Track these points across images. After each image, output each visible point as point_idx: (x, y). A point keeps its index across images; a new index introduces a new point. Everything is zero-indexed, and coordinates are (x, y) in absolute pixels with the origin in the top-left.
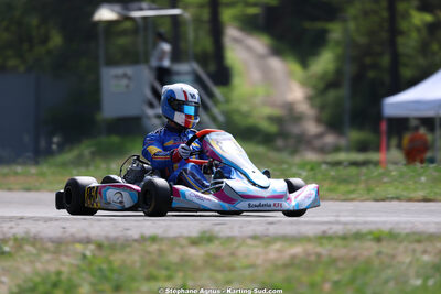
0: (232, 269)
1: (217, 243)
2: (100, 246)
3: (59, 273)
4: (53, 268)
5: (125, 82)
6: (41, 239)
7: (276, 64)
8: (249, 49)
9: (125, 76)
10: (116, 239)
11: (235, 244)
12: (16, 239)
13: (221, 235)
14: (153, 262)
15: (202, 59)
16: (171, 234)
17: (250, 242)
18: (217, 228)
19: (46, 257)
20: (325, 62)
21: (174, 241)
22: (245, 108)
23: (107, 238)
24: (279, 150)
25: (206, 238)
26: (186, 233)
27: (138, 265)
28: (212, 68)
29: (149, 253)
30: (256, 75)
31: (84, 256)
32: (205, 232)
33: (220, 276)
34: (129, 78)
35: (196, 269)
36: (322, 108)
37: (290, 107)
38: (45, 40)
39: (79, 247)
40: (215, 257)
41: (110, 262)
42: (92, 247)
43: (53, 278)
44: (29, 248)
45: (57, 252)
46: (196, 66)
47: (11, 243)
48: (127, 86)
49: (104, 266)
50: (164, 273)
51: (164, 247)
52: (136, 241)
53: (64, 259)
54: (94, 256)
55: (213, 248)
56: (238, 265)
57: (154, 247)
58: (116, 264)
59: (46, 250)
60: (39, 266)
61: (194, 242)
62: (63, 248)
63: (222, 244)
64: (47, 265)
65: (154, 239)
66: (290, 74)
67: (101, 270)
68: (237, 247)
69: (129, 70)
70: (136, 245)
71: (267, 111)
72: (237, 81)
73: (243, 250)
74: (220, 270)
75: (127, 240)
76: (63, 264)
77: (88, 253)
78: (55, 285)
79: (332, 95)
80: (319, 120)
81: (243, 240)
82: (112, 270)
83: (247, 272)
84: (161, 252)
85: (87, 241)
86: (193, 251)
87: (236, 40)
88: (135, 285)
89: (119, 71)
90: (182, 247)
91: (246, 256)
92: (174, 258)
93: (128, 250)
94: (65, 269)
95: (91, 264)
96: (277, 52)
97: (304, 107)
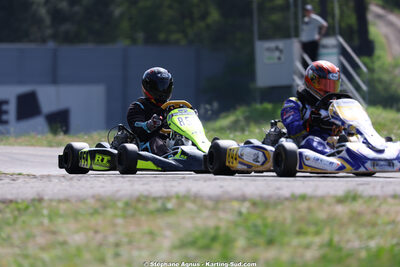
0: (374, 225)
1: (360, 201)
2: (254, 204)
3: (217, 228)
4: (212, 223)
5: (277, 54)
6: (201, 197)
8: (391, 24)
9: (277, 48)
10: (270, 197)
11: (377, 203)
12: (178, 197)
13: (366, 194)
14: (302, 219)
15: (348, 35)
16: (320, 192)
17: (391, 201)
18: (361, 188)
19: (205, 213)
21: (322, 199)
22: (386, 77)
23: (261, 197)
25: (351, 197)
26: (332, 193)
27: (289, 221)
28: (356, 42)
29: (299, 211)
31: (240, 213)
32: (349, 192)
33: (363, 232)
34: (281, 51)
35: (342, 225)
38: (204, 16)
39: (236, 205)
40: (359, 214)
41: (264, 219)
42: (247, 204)
43: (212, 233)
44: (190, 205)
45: (215, 209)
46: (341, 40)
47: (174, 201)
48: (279, 59)
49: (259, 222)
50: (312, 229)
51: (313, 204)
52: (287, 199)
53: (222, 215)
54: (249, 213)
55: (357, 206)
56: (380, 221)
57: (303, 205)
58: (270, 220)
59: (206, 208)
60: (199, 222)
61: (341, 200)
62: (221, 205)
63: (365, 202)
64: (207, 221)
65: (303, 198)
67: (255, 226)
68: (380, 206)
69: (281, 44)
70: (287, 203)
72: (378, 52)
73: (384, 208)
74: (364, 226)
75: (279, 198)
76: (220, 219)
77: (244, 210)
78: (214, 239)
81: (385, 199)
82: (266, 226)
83: (389, 228)
84: (310, 210)
85: (243, 199)
86: (339, 209)
87: (379, 16)
88: (286, 240)
89: (272, 44)
90: (329, 205)
91: (387, 213)
92: (322, 215)
93: (279, 207)
94: (223, 225)
95: (246, 220)
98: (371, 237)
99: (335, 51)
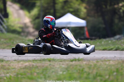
0: (9, 69)
1: (4, 62)
7: (21, 12)
8: (13, 8)
11: (10, 62)
13: (6, 60)
17: (14, 62)
18: (4, 58)
20: (35, 11)
22: (12, 24)
24: (22, 36)
25: (1, 61)
28: (3, 13)
30: (16, 15)
32: (1, 59)
33: (5, 71)
36: (34, 24)
37: (25, 24)
40: (4, 66)
56: (10, 68)
63: (6, 62)
66: (25, 15)
71: (19, 25)
72: (10, 17)
73: (12, 64)
74: (5, 69)
79: (37, 21)
80: (33, 28)
81: (12, 61)
83: (13, 70)
87: (10, 5)
96: (22, 8)
97: (29, 24)
98: (8, 73)
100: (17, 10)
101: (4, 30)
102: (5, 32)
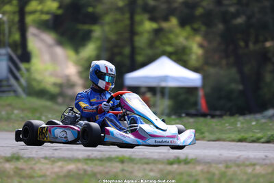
0: (31, 177)
1: (22, 161)
7: (59, 51)
8: (43, 41)
11: (34, 162)
13: (25, 156)
15: (14, 46)
17: (43, 161)
18: (22, 152)
20: (90, 50)
22: (39, 77)
24: (59, 104)
25: (15, 158)
26: (3, 154)
28: (19, 52)
30: (47, 58)
32: (14, 154)
35: (9, 177)
37: (68, 78)
40: (21, 169)
46: (9, 50)
55: (20, 164)
56: (35, 175)
61: (8, 160)
63: (25, 162)
66: (68, 58)
68: (35, 164)
71: (52, 80)
72: (34, 60)
73: (38, 166)
74: (24, 178)
80: (85, 87)
81: (39, 159)
83: (41, 180)
86: (8, 166)
87: (34, 35)
91: (40, 169)
96: (60, 43)
99: (5, 58)
100: (50, 46)
101: (20, 90)
102: (23, 96)
